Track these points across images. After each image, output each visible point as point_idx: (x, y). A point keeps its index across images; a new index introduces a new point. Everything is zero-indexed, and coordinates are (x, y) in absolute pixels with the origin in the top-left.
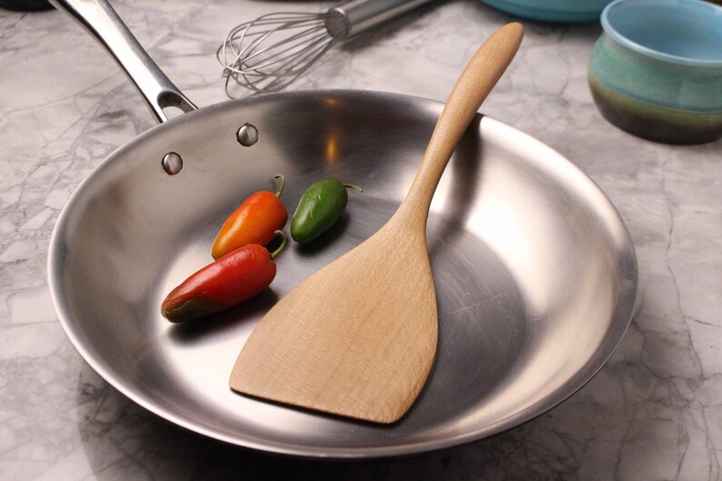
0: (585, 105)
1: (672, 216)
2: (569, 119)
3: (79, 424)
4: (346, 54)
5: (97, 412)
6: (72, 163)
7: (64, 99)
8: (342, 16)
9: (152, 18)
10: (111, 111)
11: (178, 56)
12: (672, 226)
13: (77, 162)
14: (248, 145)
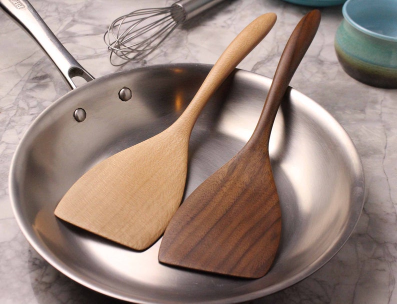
0: (333, 63)
1: (386, 137)
2: (324, 73)
3: (32, 284)
4: (184, 31)
5: (43, 276)
6: (17, 112)
7: (8, 68)
8: (181, 8)
9: (61, 9)
10: (39, 75)
11: (79, 36)
12: (386, 144)
13: (20, 111)
14: (126, 101)
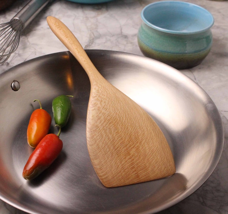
14: (17, 90)
